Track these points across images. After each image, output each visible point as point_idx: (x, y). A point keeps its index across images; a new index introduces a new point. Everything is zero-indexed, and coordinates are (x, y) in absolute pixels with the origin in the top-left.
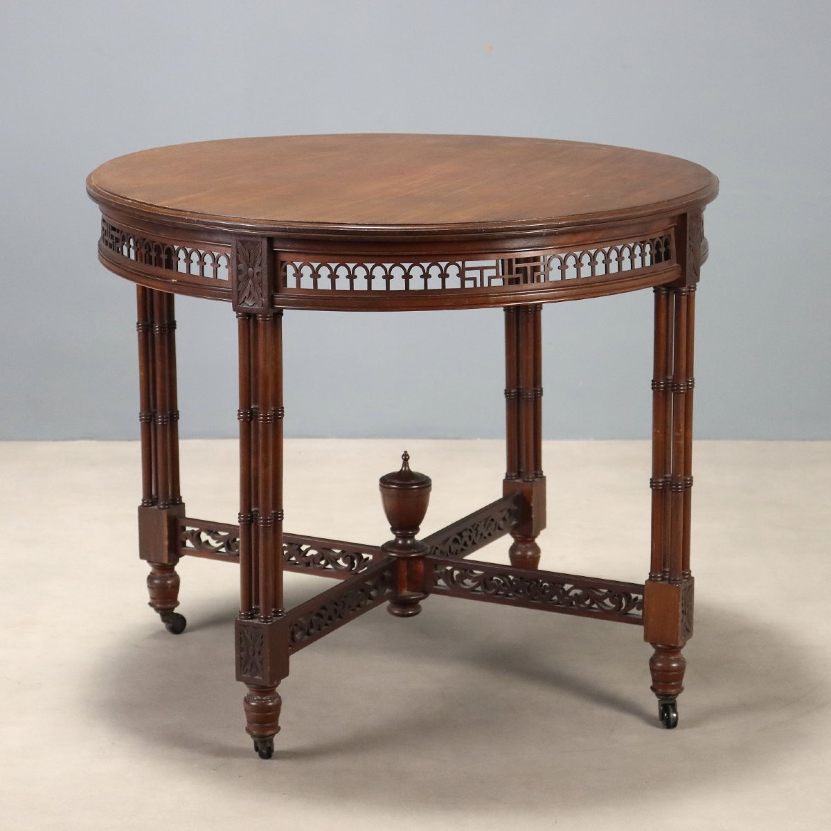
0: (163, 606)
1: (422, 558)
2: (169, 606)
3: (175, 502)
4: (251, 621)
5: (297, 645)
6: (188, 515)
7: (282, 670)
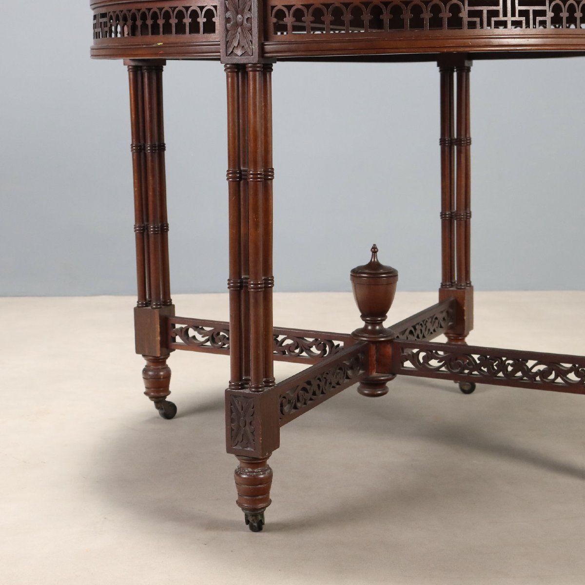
0: (156, 395)
1: (390, 342)
2: (162, 394)
3: (167, 304)
4: (242, 391)
5: (285, 418)
6: (177, 314)
7: (273, 443)
